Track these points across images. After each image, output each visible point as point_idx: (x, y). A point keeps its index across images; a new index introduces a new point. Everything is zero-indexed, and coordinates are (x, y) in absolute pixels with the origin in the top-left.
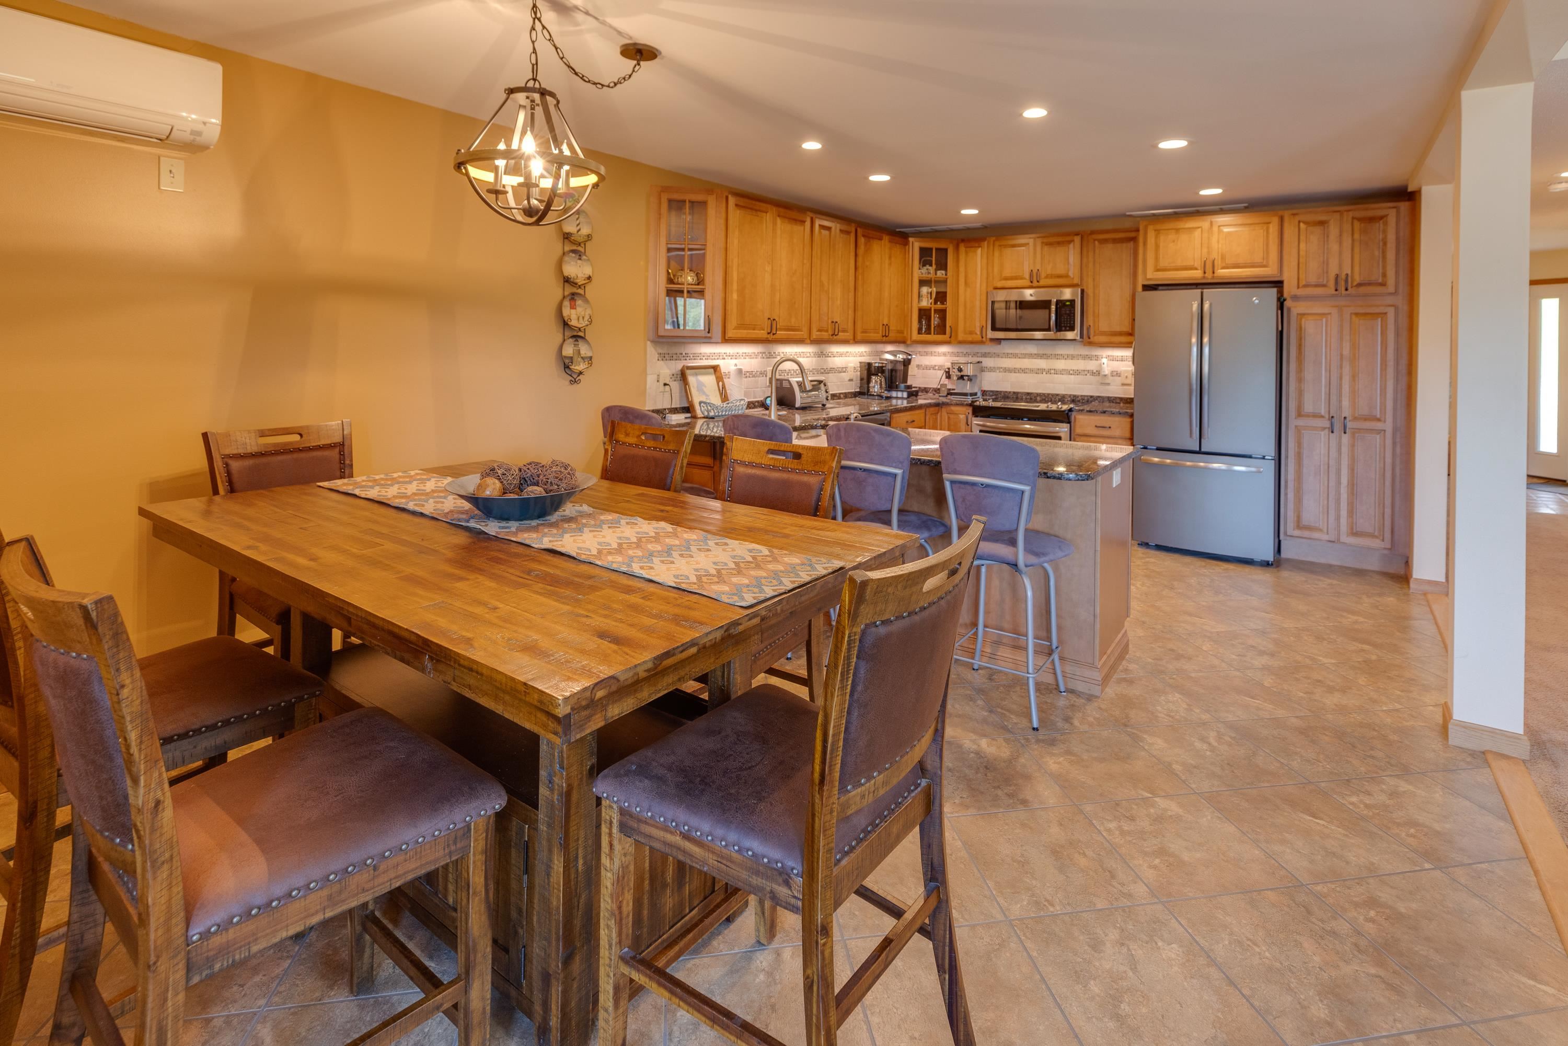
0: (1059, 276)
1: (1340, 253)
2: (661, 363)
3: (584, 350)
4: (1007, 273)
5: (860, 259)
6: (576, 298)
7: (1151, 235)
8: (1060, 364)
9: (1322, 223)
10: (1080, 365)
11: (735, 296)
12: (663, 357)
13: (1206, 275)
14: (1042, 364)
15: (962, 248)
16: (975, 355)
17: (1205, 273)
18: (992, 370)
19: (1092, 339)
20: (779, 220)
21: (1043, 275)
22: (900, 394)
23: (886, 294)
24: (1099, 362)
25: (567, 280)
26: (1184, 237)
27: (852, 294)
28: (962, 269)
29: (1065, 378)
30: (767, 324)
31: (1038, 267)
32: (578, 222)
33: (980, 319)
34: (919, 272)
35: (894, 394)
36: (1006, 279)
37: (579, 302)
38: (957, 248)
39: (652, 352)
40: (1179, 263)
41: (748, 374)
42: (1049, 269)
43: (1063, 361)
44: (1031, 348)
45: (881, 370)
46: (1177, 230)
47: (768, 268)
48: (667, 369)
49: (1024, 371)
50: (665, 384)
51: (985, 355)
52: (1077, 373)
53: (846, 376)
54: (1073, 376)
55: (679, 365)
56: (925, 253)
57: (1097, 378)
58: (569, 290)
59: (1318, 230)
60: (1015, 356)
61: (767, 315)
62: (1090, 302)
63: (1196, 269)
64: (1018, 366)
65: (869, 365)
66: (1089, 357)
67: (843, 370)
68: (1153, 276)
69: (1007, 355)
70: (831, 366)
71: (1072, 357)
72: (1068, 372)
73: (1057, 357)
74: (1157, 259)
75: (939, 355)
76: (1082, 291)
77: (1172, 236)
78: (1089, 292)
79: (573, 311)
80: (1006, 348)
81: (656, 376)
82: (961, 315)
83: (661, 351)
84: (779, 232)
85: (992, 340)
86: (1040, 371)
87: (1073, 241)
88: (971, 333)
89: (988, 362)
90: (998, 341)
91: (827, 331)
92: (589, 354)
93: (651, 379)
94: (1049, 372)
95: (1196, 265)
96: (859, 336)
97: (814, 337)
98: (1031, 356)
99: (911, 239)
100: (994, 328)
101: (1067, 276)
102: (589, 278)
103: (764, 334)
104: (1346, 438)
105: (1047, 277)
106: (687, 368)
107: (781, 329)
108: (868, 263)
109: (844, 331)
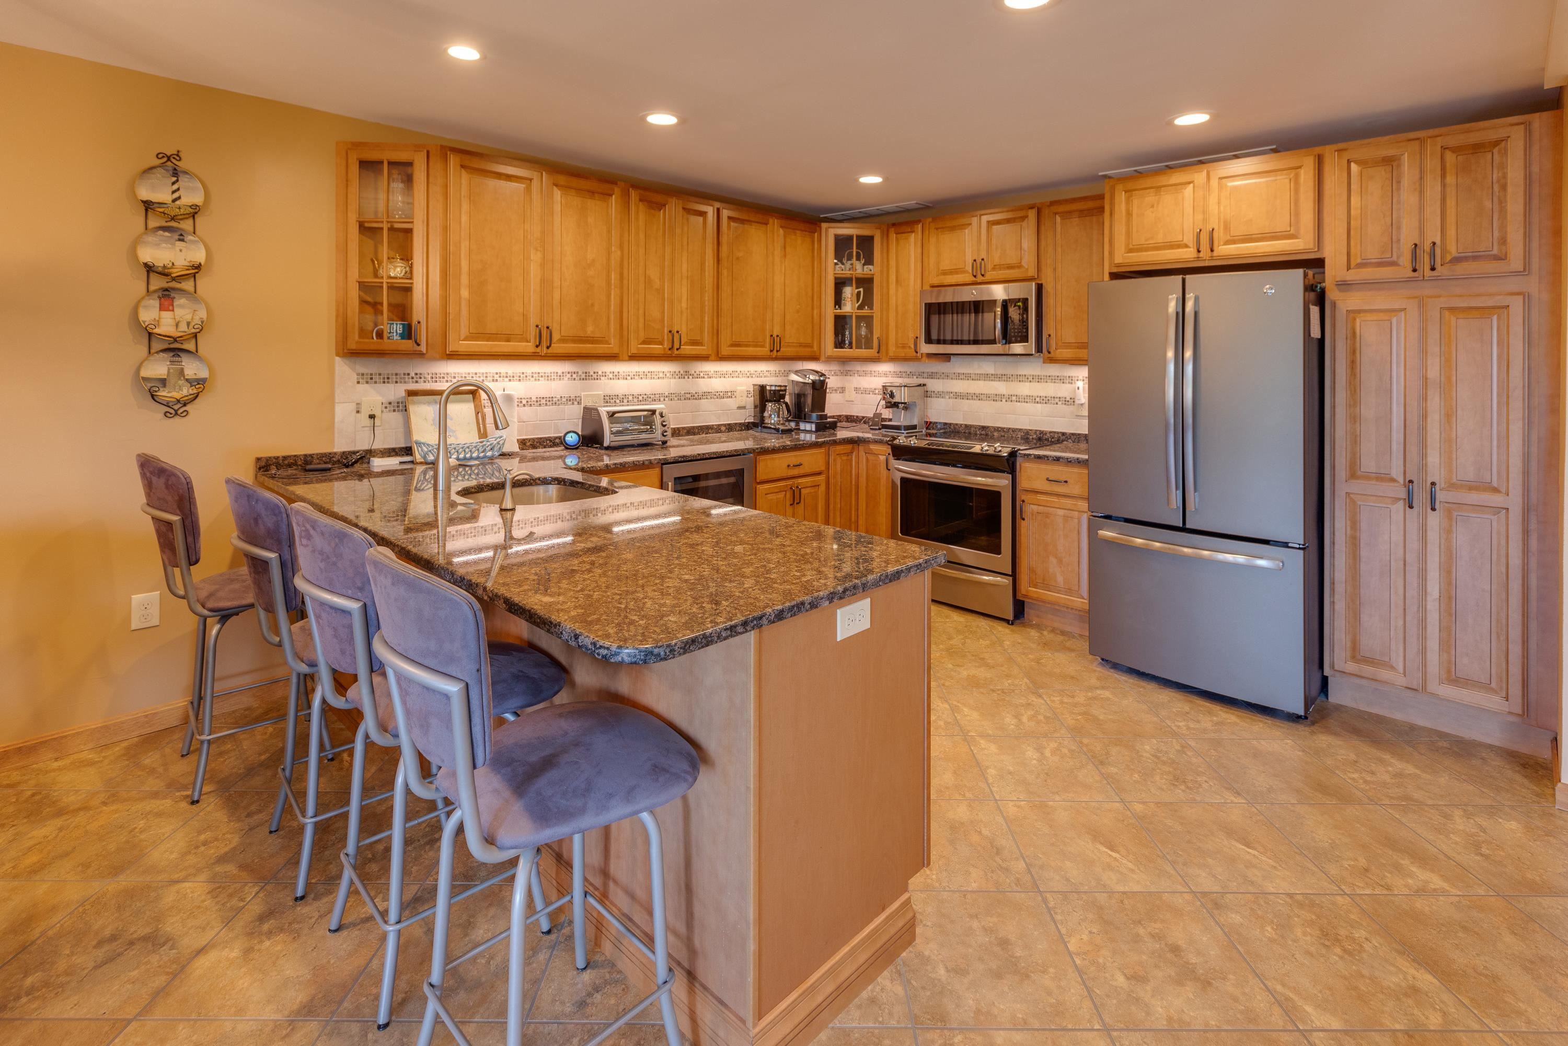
0: (1010, 267)
1: (1421, 208)
2: (363, 387)
3: (192, 368)
4: (946, 265)
5: (724, 249)
6: (172, 295)
7: (1121, 198)
8: (1025, 389)
9: (1390, 162)
10: (1049, 389)
11: (465, 293)
12: (367, 379)
13: (1201, 255)
14: (1000, 387)
15: (893, 236)
16: (920, 375)
17: (1199, 251)
18: (940, 395)
19: (1052, 355)
20: (557, 192)
21: (990, 267)
22: (808, 427)
23: (778, 295)
24: (1073, 385)
25: (149, 269)
26: (1167, 198)
27: (708, 296)
28: (893, 263)
29: (1029, 407)
30: (532, 333)
31: (983, 255)
32: (175, 187)
33: (915, 325)
34: (832, 268)
35: (802, 426)
36: (945, 273)
37: (180, 301)
38: (886, 235)
39: (344, 369)
40: (1160, 238)
41: (543, 401)
42: (996, 257)
43: (1028, 384)
44: (988, 367)
45: (777, 396)
46: (1158, 188)
47: (536, 257)
48: (372, 396)
49: (978, 397)
50: (372, 417)
51: (932, 376)
52: (1046, 400)
53: (732, 403)
54: (1039, 405)
55: (397, 391)
56: (842, 246)
57: (1071, 408)
58: (157, 283)
59: (1381, 173)
60: (968, 377)
61: (533, 320)
62: (1048, 301)
63: (1186, 246)
64: (971, 391)
65: (762, 388)
66: (1061, 380)
67: (728, 395)
68: (1122, 257)
69: (959, 376)
70: (705, 390)
71: (1039, 379)
72: (1034, 400)
73: (1021, 378)
74: (1129, 234)
75: (879, 375)
76: (1040, 288)
77: (1150, 198)
78: (1048, 288)
79: (166, 314)
80: (956, 366)
81: (353, 407)
82: (892, 324)
83: (362, 370)
84: (557, 208)
85: (930, 356)
86: (997, 398)
87: (1027, 217)
88: (904, 346)
89: (934, 385)
90: (947, 357)
91: (661, 343)
92: (204, 373)
93: (342, 411)
94: (1009, 398)
95: (1185, 241)
96: (725, 350)
97: (633, 350)
98: (987, 377)
99: (824, 225)
100: (929, 340)
101: (1019, 266)
102: (198, 267)
103: (529, 347)
104: (1434, 520)
105: (994, 269)
106: (411, 393)
107: (563, 340)
108: (740, 254)
109: (694, 343)
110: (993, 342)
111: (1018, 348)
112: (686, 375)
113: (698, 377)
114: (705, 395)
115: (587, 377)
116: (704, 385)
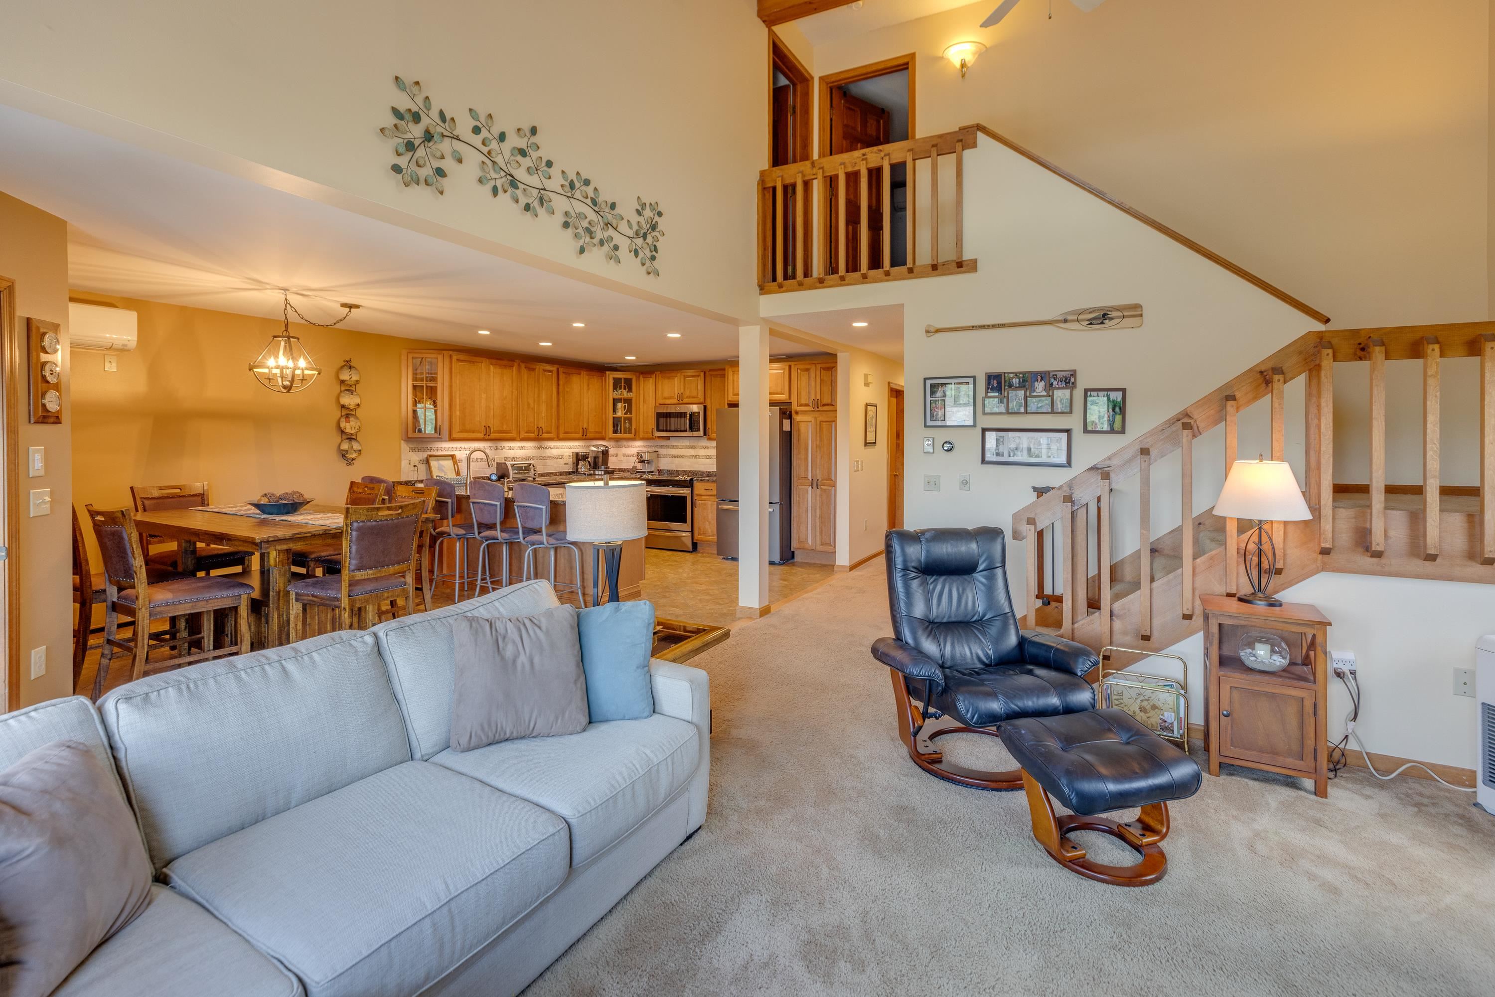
0: (694, 397)
1: (815, 387)
2: (411, 453)
3: (356, 446)
4: (666, 394)
5: (561, 387)
6: (349, 416)
7: (730, 373)
9: (807, 370)
11: (458, 413)
12: (413, 450)
14: (692, 452)
15: (641, 379)
16: (656, 447)
18: (665, 456)
19: (711, 437)
20: (492, 367)
21: (682, 397)
22: (600, 473)
23: (585, 408)
25: (343, 407)
27: (554, 410)
28: (641, 392)
30: (483, 429)
31: (683, 391)
32: (350, 373)
33: (652, 423)
34: (612, 394)
35: (597, 472)
36: (666, 398)
37: (352, 419)
38: (638, 379)
39: (405, 446)
42: (687, 393)
44: (686, 442)
45: (585, 457)
47: (484, 396)
48: (416, 457)
49: (682, 457)
50: (415, 466)
51: (661, 447)
53: (562, 462)
54: (708, 460)
55: (424, 455)
56: (617, 384)
58: (344, 412)
59: (806, 373)
60: (677, 447)
61: (483, 424)
62: (709, 413)
64: (679, 454)
65: (577, 454)
67: (560, 457)
69: (674, 447)
70: (550, 455)
73: (700, 447)
74: (733, 388)
75: (636, 447)
76: (705, 407)
78: (708, 407)
79: (347, 424)
80: (673, 442)
81: (408, 461)
82: (641, 421)
83: (411, 446)
84: (492, 374)
85: (659, 437)
86: (690, 457)
87: (700, 375)
88: (647, 433)
89: (662, 451)
90: (668, 438)
91: (534, 433)
92: (359, 448)
93: (404, 463)
94: (695, 457)
96: (561, 436)
97: (523, 436)
98: (686, 447)
99: (608, 373)
100: (658, 430)
101: (697, 397)
102: (358, 405)
103: (481, 435)
104: (818, 491)
105: (687, 397)
106: (431, 456)
107: (494, 432)
108: (568, 390)
109: (548, 432)
110: (686, 431)
111: (695, 434)
112: (540, 448)
113: (546, 448)
114: (549, 457)
115: (497, 449)
116: (549, 452)
